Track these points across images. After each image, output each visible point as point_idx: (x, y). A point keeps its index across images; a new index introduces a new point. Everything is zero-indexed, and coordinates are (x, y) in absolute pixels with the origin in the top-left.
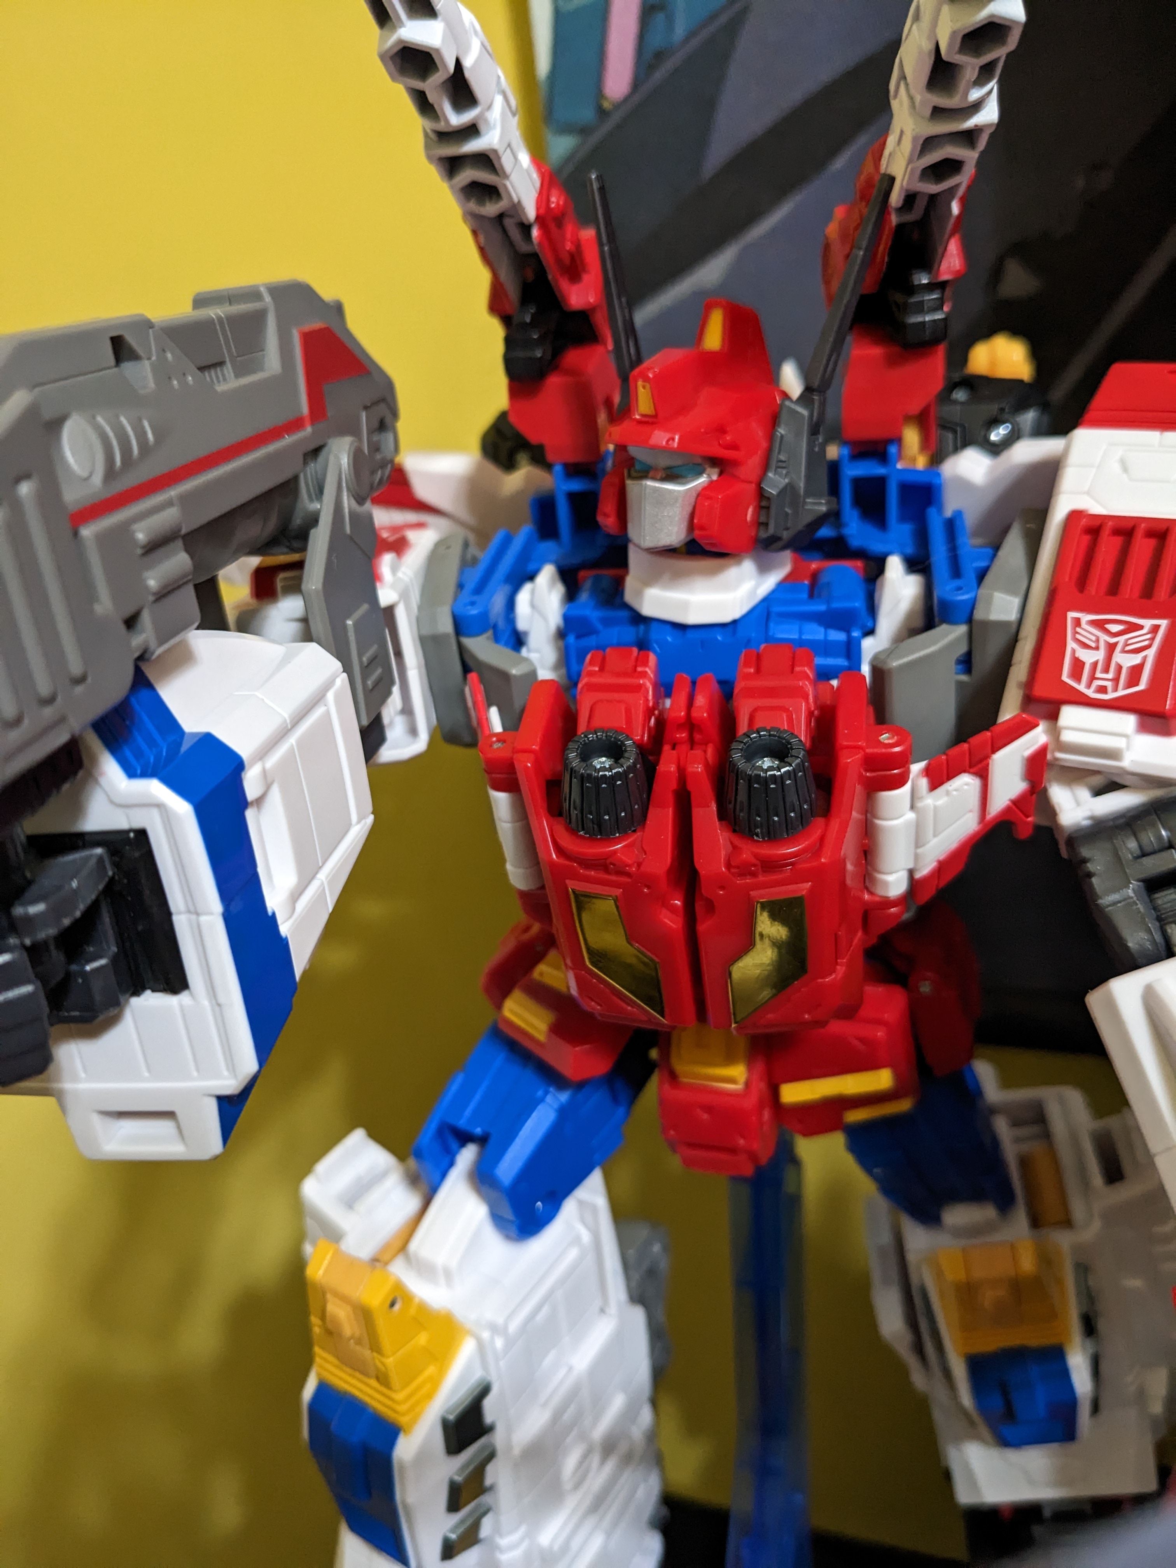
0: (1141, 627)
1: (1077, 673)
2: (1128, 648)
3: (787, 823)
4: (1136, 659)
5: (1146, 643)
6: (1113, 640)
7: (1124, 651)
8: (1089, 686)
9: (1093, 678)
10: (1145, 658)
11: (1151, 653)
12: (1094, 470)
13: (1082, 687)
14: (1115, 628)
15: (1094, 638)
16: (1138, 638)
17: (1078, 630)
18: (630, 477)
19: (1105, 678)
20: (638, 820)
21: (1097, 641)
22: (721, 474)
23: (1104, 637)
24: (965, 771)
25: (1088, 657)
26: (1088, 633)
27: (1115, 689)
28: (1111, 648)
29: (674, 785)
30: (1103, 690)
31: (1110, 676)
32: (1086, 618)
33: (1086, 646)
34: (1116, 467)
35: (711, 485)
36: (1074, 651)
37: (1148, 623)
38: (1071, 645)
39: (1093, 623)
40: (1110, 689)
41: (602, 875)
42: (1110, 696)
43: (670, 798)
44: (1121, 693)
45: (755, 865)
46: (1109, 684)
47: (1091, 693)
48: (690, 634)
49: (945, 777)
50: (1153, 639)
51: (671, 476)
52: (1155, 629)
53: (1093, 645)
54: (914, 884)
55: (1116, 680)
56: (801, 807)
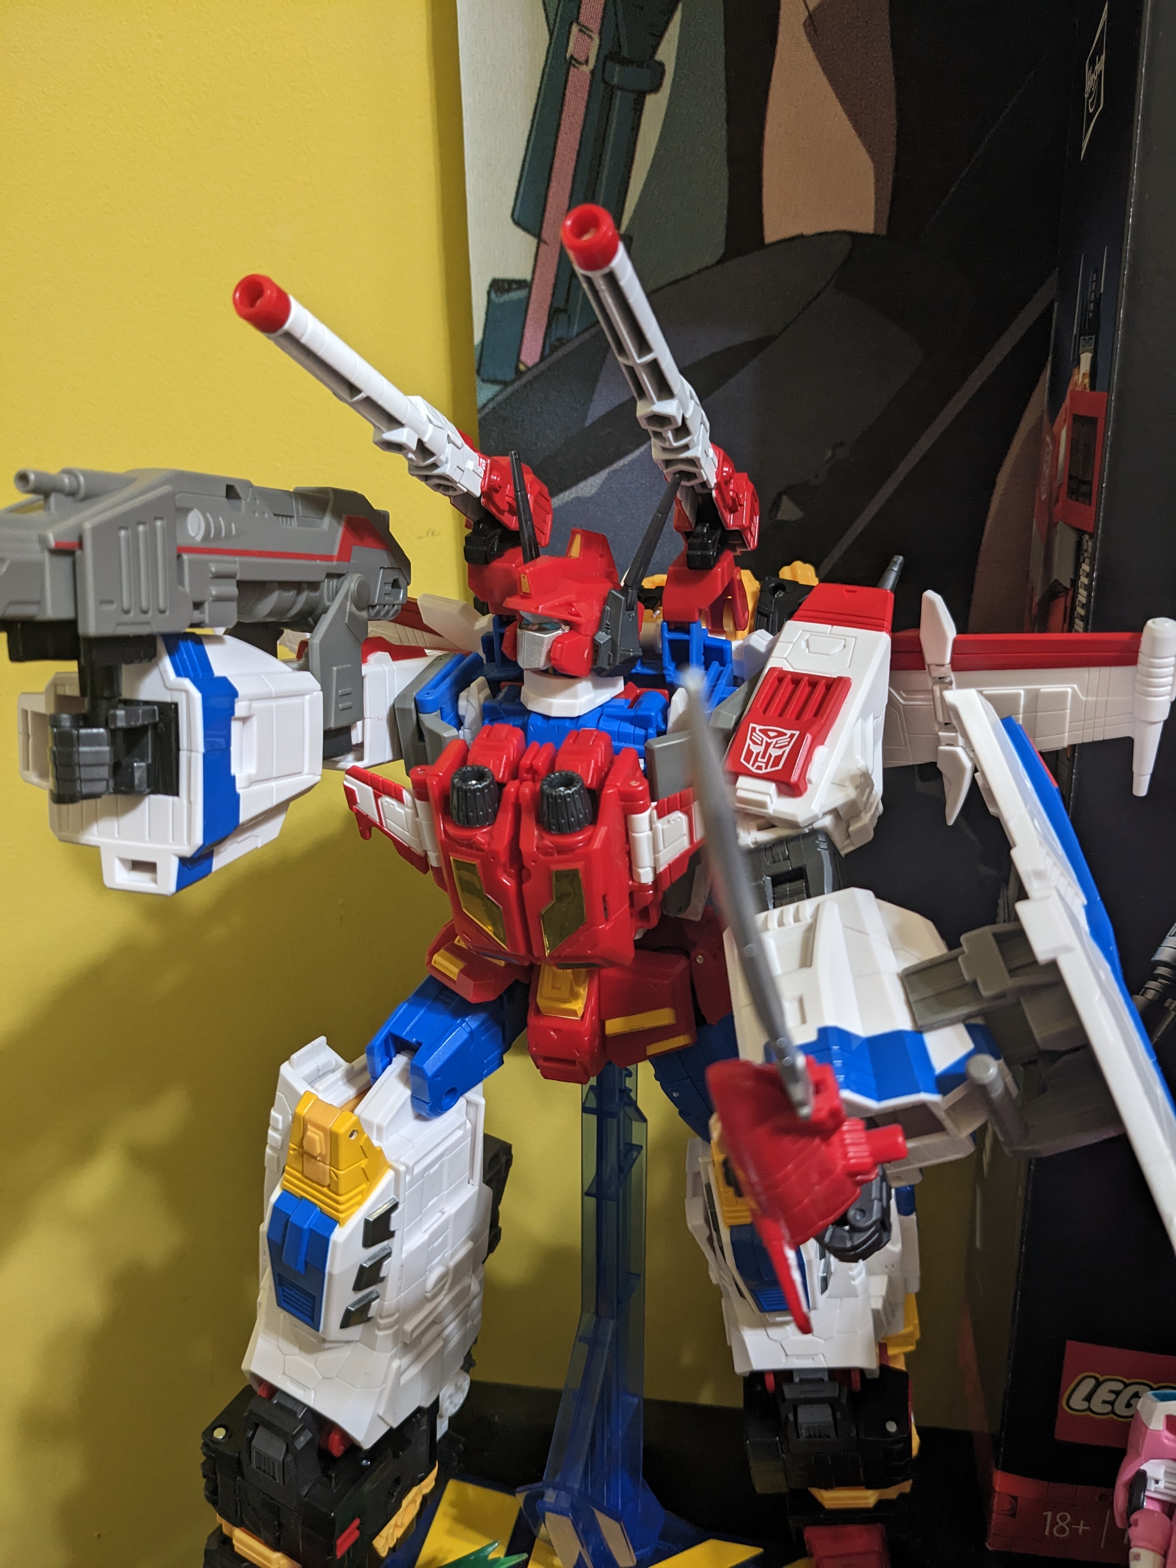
0: (786, 734)
1: (747, 759)
2: (777, 746)
3: (569, 825)
4: (779, 752)
5: (787, 743)
6: (769, 741)
7: (774, 747)
8: (753, 766)
9: (756, 760)
10: (784, 752)
11: (788, 749)
12: (792, 645)
13: (749, 766)
14: (772, 734)
15: (761, 739)
16: (783, 740)
17: (754, 734)
18: (520, 628)
19: (761, 762)
20: (492, 819)
21: (762, 742)
22: (570, 629)
23: (765, 739)
24: (678, 809)
25: (755, 749)
26: (758, 736)
27: (766, 768)
28: (768, 745)
29: (512, 800)
30: (759, 768)
31: (765, 760)
32: (758, 727)
33: (755, 743)
34: (804, 644)
35: (564, 635)
36: (749, 745)
37: (789, 733)
38: (748, 741)
39: (760, 730)
40: (764, 767)
41: (469, 850)
42: (764, 771)
43: (510, 808)
44: (769, 770)
45: (551, 848)
46: (764, 765)
47: (754, 770)
48: (551, 722)
49: (667, 812)
50: (789, 742)
51: (541, 629)
52: (792, 736)
53: (760, 743)
54: (658, 877)
55: (767, 764)
56: (578, 816)
